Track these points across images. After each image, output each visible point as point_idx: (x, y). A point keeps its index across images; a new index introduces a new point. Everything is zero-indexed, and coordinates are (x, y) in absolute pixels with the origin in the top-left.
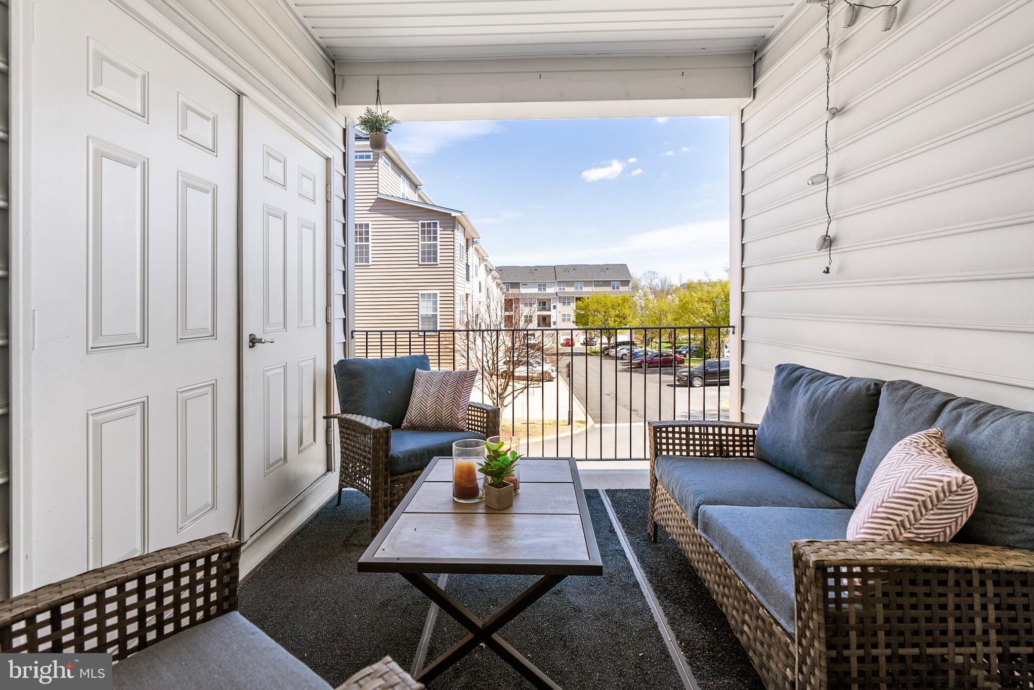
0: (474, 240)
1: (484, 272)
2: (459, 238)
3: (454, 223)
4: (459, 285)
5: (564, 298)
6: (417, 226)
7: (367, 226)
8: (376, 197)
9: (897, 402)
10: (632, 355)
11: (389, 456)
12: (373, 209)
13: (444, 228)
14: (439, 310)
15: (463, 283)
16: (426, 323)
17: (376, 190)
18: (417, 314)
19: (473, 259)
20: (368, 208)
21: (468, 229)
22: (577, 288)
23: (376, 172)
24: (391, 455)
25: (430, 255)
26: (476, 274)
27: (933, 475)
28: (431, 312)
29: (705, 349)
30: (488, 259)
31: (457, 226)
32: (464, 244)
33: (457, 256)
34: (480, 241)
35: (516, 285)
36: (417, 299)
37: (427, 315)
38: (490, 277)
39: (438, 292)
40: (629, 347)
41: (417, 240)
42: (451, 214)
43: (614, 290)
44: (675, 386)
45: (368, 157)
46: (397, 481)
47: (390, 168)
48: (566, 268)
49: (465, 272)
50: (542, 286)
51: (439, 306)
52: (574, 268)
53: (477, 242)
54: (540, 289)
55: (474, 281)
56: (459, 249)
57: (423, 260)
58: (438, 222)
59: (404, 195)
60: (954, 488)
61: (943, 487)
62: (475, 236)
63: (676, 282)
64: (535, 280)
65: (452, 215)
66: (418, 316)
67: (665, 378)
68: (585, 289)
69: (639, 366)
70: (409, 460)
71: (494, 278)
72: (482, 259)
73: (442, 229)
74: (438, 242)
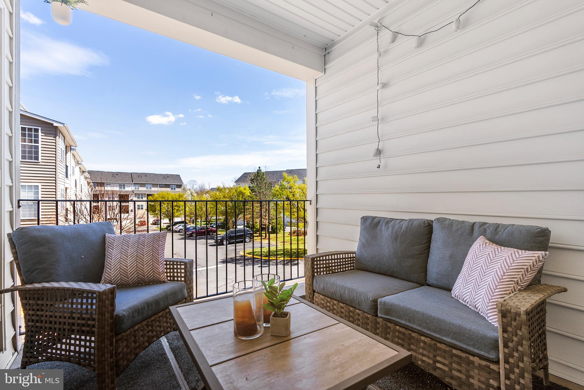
0: (73, 147)
1: (79, 172)
2: (60, 144)
3: (56, 131)
4: (60, 180)
5: (139, 194)
9: (447, 228)
10: (186, 229)
11: (114, 316)
13: (46, 134)
15: (63, 179)
19: (71, 162)
21: (67, 138)
22: (147, 188)
24: (116, 315)
25: (31, 154)
26: (73, 173)
27: (528, 254)
29: (227, 224)
30: (82, 163)
31: (58, 134)
32: (64, 150)
33: (59, 158)
34: (77, 148)
35: (102, 184)
38: (83, 177)
39: (40, 185)
40: (184, 225)
42: (53, 124)
43: (172, 190)
44: (217, 245)
46: (120, 339)
48: (140, 174)
49: (64, 170)
50: (122, 186)
51: (40, 196)
52: (146, 175)
53: (74, 150)
54: (120, 188)
55: (71, 179)
56: (60, 152)
57: (24, 158)
58: (40, 128)
60: (541, 259)
61: (536, 259)
62: (72, 144)
63: (207, 187)
64: (116, 181)
67: (209, 241)
68: (153, 189)
69: (191, 235)
70: (133, 316)
71: (86, 178)
72: (78, 163)
73: (44, 135)
74: (40, 145)
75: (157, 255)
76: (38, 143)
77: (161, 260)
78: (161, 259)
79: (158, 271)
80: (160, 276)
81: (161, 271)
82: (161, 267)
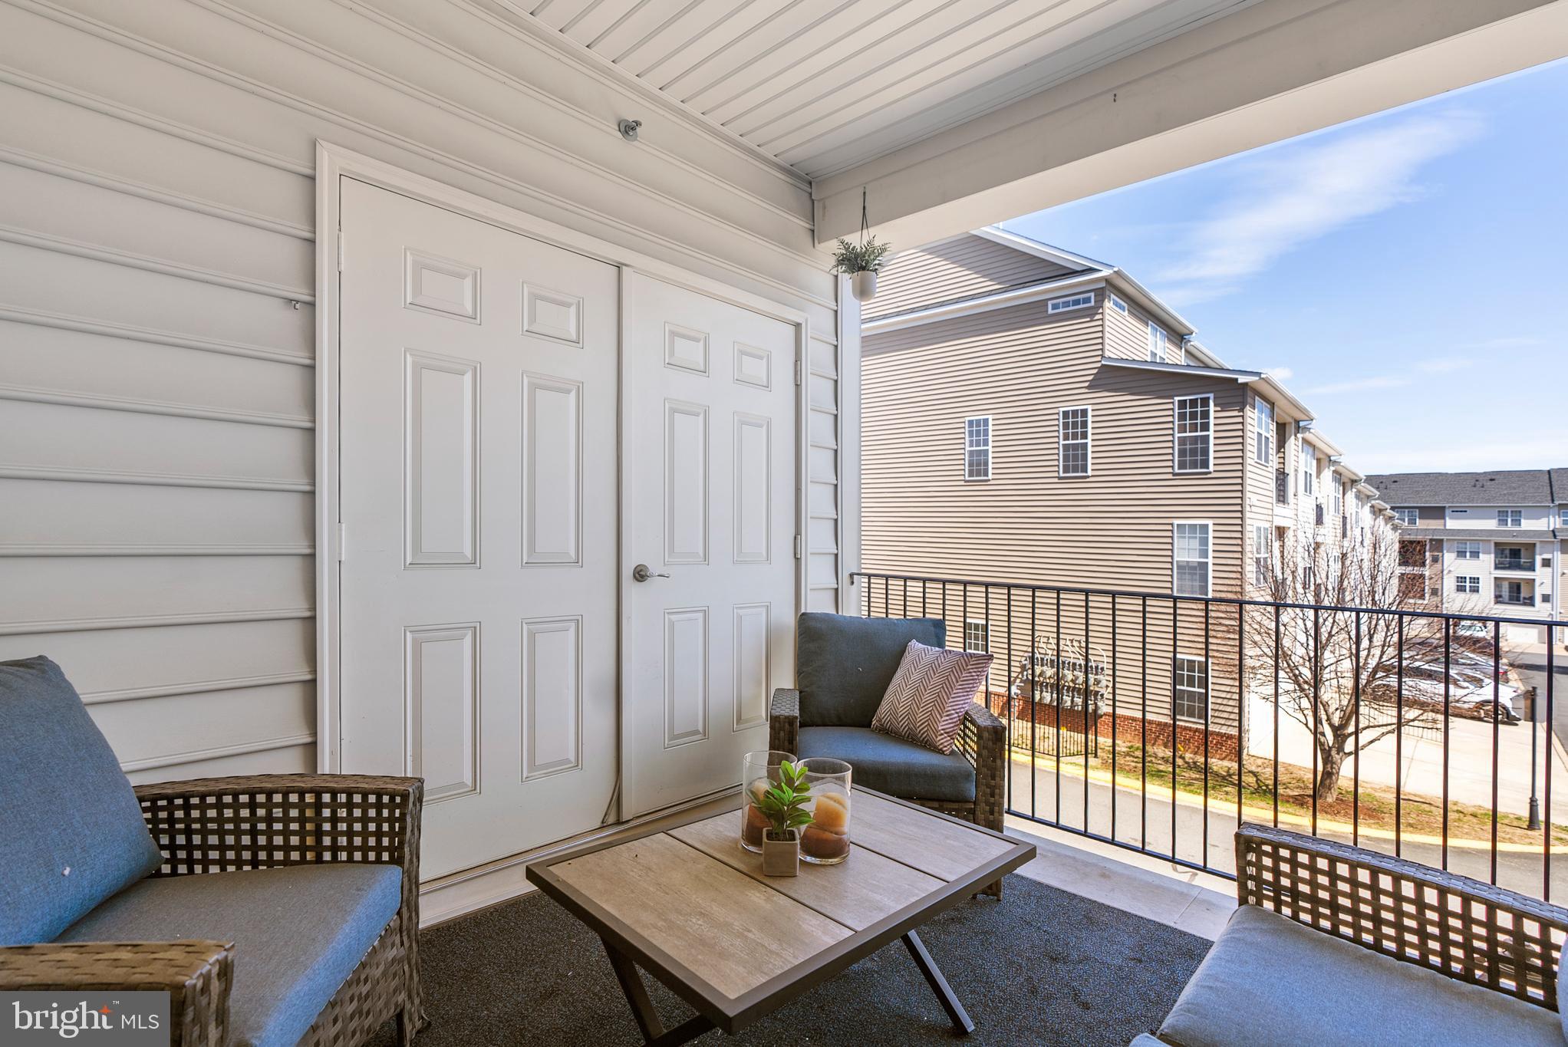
0: (1302, 424)
1: (1332, 485)
2: (1256, 422)
3: (1244, 396)
4: (1255, 509)
6: (1171, 406)
7: (1084, 412)
8: (1099, 365)
12: (1095, 385)
13: (1223, 406)
14: (1211, 554)
15: (1269, 506)
16: (1187, 577)
17: (1100, 353)
18: (1169, 559)
19: (1298, 459)
20: (1087, 384)
21: (1280, 402)
23: (1100, 323)
25: (1194, 455)
26: (1308, 490)
28: (1196, 559)
30: (1341, 459)
31: (1249, 400)
32: (1272, 434)
33: (1250, 456)
34: (1313, 425)
35: (1434, 512)
36: (1170, 534)
37: (1188, 562)
38: (1350, 494)
39: (1210, 522)
41: (1171, 432)
42: (1237, 379)
45: (1087, 300)
47: (1126, 313)
49: (1273, 486)
50: (1509, 515)
51: (1211, 548)
53: (1306, 429)
54: (1503, 522)
55: (1302, 502)
56: (1255, 443)
57: (1182, 465)
58: (1211, 396)
59: (1154, 355)
62: (1299, 415)
64: (1488, 501)
65: (1240, 381)
66: (1172, 563)
71: (1364, 498)
72: (1325, 461)
73: (1219, 409)
74: (1211, 434)
75: (945, 697)
76: (1208, 430)
77: (950, 708)
78: (951, 706)
79: (936, 727)
80: (937, 737)
81: (940, 728)
82: (944, 721)
